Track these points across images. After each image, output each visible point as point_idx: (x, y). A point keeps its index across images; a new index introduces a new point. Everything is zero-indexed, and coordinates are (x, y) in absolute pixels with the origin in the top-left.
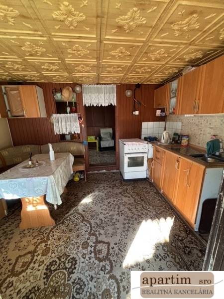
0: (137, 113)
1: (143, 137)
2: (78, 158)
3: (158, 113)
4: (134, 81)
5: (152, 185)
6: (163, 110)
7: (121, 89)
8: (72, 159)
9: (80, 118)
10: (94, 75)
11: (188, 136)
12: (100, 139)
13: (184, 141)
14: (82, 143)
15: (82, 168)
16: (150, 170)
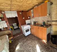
0: (24, 18)
1: (27, 24)
2: (9, 35)
3: (29, 18)
4: (21, 10)
5: (32, 35)
6: (30, 17)
7: (18, 12)
8: (7, 36)
9: (6, 22)
10: (9, 7)
11: (37, 22)
12: (13, 27)
13: (37, 23)
14: (9, 30)
15: (12, 38)
16: (31, 31)
